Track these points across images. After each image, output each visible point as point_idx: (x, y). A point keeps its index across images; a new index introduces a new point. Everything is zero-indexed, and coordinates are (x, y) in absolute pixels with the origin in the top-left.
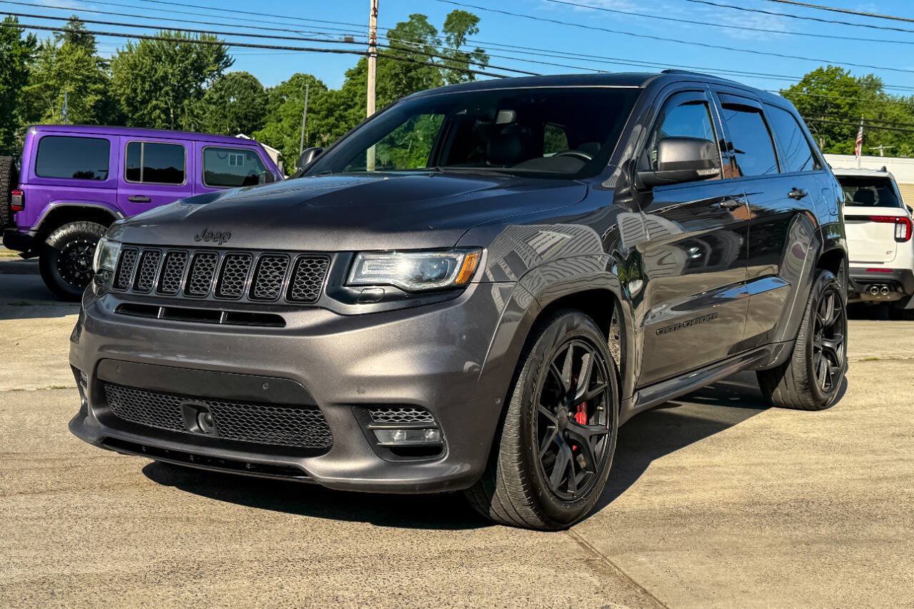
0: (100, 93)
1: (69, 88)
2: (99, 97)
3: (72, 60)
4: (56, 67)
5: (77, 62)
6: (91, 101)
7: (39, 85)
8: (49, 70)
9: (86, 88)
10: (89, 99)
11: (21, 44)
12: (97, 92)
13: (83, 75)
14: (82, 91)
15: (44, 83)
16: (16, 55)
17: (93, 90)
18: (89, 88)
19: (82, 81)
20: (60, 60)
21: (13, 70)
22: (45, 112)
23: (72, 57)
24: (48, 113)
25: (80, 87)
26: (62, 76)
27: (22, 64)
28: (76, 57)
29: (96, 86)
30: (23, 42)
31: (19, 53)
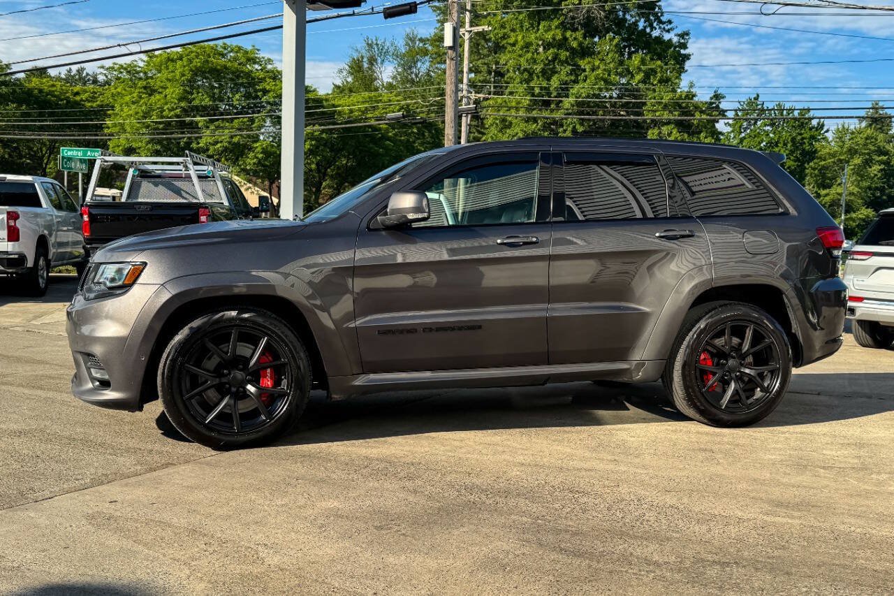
0: (884, 163)
1: (857, 160)
2: (882, 166)
3: (861, 138)
4: (848, 144)
5: (867, 139)
6: (875, 170)
7: (833, 160)
8: (842, 147)
9: (871, 160)
10: (873, 168)
11: (811, 129)
12: (881, 163)
13: (870, 150)
14: (868, 163)
15: (837, 158)
16: (806, 138)
17: (877, 161)
18: (874, 160)
19: (868, 154)
20: (852, 139)
21: (804, 150)
22: (836, 181)
23: (861, 136)
24: (839, 181)
25: (866, 160)
26: (852, 152)
27: (811, 144)
28: (865, 136)
29: (880, 158)
30: (813, 127)
31: (808, 136)
